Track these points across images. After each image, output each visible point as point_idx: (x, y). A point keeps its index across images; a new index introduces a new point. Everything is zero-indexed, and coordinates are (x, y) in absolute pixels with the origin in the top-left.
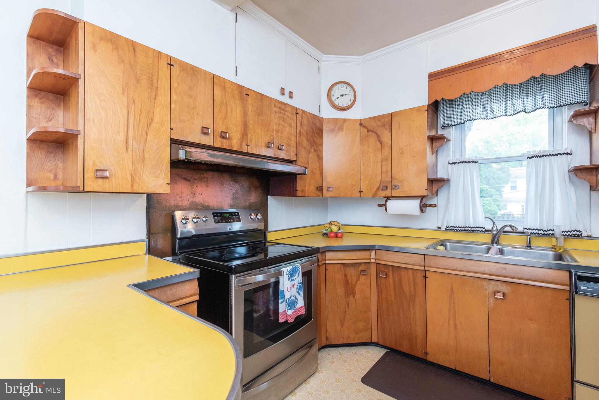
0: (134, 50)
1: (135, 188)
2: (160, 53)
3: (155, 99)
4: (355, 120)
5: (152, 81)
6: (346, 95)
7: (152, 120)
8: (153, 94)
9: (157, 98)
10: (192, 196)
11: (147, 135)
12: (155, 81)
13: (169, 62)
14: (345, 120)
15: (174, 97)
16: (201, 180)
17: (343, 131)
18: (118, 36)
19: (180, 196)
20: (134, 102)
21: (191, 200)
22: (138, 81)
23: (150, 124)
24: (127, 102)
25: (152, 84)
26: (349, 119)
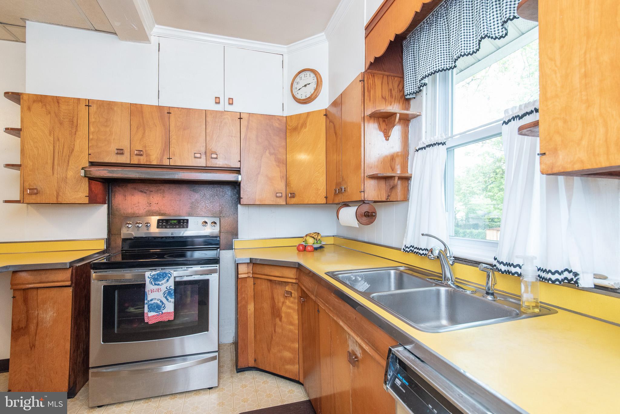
0: (58, 102)
1: (59, 200)
2: (79, 99)
3: (75, 134)
4: (320, 111)
5: (73, 121)
6: (309, 84)
7: (73, 150)
8: (74, 131)
9: (77, 133)
10: (148, 205)
11: (68, 161)
12: (75, 121)
13: (88, 104)
14: (308, 114)
15: (92, 129)
16: (157, 191)
17: (306, 127)
18: (46, 96)
19: (137, 205)
20: (58, 140)
21: (147, 209)
22: (61, 123)
23: (72, 153)
24: (53, 140)
25: (73, 124)
26: (313, 112)
